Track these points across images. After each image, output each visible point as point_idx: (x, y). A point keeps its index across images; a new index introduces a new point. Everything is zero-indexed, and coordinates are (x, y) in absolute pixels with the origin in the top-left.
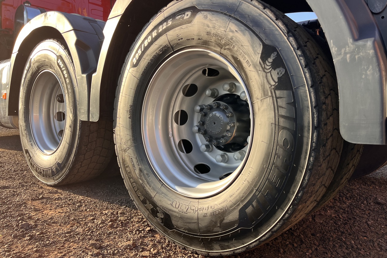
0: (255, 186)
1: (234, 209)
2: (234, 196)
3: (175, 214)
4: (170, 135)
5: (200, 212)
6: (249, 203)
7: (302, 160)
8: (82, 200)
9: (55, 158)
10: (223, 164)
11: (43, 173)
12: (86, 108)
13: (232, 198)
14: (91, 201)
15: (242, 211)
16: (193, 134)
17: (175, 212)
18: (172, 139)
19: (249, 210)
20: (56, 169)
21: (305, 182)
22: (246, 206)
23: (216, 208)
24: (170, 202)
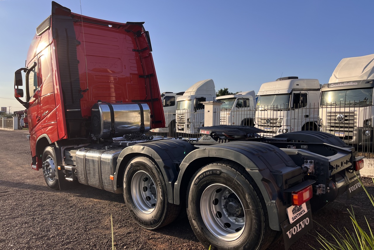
0: (248, 239)
1: (241, 246)
2: (241, 242)
3: (219, 247)
4: (212, 211)
5: (229, 247)
6: (246, 245)
7: (261, 232)
8: (170, 238)
9: (152, 216)
10: (236, 223)
11: (144, 223)
12: (172, 197)
13: (240, 242)
14: (174, 239)
15: (244, 247)
16: (222, 209)
17: (219, 246)
18: (213, 212)
19: (246, 247)
20: (153, 222)
21: (263, 238)
22: (245, 246)
23: (235, 245)
24: (216, 242)
